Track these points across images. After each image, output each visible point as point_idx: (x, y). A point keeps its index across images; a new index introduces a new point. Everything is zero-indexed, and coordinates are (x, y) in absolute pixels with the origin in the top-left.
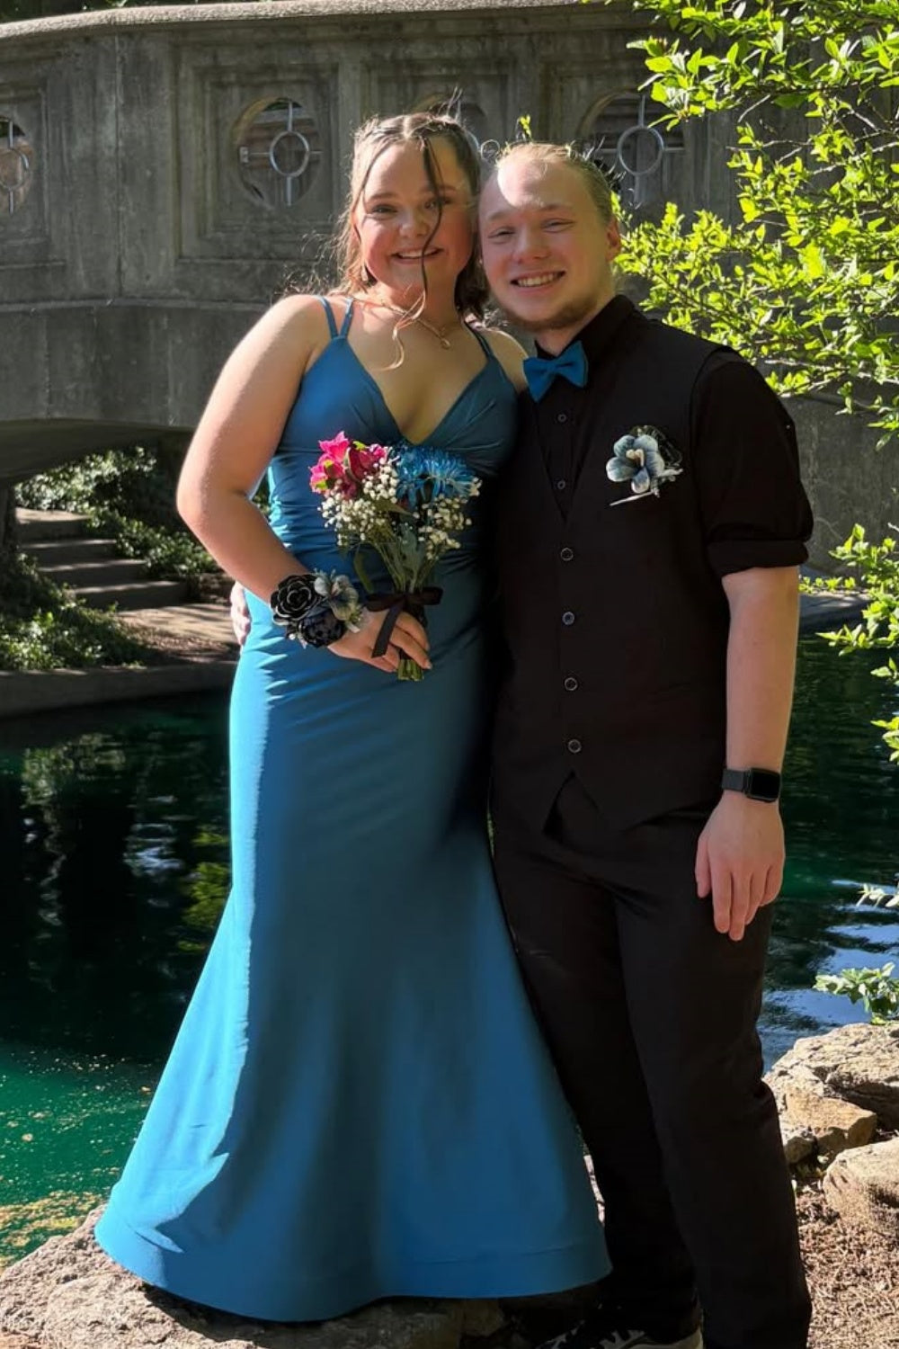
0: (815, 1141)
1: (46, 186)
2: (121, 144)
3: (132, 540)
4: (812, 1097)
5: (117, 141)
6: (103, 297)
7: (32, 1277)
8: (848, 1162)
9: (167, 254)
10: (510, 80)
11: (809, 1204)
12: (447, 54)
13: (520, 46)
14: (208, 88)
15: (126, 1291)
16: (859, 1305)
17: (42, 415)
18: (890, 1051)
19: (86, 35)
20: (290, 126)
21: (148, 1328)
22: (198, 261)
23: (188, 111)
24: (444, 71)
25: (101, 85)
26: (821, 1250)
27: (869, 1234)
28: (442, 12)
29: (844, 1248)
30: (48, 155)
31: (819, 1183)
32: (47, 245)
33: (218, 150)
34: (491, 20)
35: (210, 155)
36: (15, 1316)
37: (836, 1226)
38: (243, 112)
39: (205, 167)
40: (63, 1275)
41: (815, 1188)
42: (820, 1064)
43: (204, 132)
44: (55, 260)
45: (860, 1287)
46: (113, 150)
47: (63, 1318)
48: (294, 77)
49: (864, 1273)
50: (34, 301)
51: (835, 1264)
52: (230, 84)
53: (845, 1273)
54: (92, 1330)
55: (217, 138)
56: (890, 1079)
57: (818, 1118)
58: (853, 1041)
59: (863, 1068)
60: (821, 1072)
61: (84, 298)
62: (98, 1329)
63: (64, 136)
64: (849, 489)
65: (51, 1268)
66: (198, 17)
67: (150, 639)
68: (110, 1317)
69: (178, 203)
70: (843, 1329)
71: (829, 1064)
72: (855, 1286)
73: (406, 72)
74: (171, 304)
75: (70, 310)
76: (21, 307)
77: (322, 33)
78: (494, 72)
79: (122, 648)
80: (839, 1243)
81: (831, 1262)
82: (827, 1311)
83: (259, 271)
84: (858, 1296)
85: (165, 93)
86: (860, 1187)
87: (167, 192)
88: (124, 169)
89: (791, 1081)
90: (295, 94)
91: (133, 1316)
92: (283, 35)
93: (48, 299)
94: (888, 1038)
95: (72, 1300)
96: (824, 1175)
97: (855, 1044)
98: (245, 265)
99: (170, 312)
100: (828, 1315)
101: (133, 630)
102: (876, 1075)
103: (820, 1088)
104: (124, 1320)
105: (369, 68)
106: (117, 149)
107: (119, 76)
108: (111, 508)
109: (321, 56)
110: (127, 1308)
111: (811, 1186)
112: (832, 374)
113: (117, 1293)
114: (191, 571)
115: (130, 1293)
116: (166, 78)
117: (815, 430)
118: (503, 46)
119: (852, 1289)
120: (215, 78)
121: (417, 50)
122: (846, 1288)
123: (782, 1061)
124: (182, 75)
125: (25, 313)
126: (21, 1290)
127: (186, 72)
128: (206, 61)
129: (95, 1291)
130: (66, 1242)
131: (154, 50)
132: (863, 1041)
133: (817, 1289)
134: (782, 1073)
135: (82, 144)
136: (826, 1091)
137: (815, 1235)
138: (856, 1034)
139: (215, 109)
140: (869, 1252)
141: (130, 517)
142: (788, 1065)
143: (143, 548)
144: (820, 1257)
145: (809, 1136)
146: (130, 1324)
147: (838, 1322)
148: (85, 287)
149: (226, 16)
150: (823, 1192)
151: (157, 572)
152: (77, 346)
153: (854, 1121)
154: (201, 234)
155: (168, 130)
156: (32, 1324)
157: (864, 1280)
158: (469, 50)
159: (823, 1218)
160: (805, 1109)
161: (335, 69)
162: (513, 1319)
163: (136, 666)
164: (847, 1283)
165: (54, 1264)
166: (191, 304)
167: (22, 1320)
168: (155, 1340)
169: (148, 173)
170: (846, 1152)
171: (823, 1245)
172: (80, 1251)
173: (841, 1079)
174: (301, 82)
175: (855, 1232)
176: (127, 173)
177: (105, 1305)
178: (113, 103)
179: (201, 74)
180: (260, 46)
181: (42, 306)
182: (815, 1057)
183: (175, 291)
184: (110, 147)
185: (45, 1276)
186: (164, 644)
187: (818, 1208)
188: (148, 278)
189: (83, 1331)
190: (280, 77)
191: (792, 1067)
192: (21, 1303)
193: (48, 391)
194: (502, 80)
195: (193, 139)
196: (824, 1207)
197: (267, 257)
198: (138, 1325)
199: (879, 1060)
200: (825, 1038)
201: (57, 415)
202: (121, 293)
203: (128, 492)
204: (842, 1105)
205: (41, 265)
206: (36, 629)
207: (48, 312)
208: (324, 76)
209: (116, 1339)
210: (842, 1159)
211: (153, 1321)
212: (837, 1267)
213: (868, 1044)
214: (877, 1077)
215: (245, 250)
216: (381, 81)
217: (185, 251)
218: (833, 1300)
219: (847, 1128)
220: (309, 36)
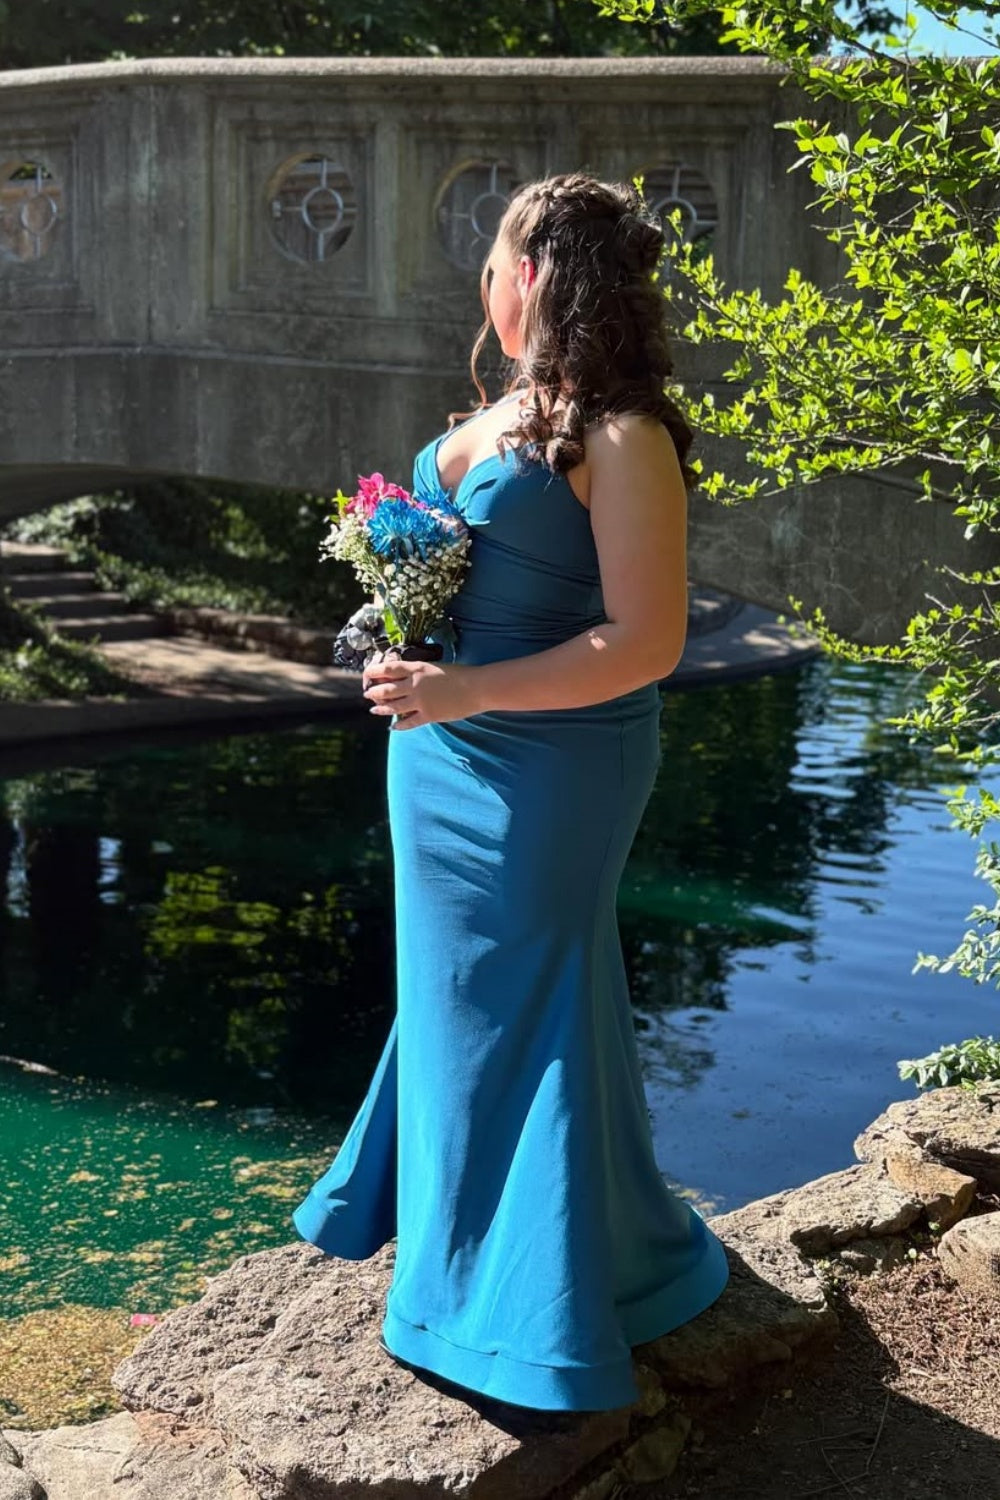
0: (924, 1208)
1: (75, 234)
2: (154, 193)
3: (110, 576)
4: (912, 1162)
5: (150, 191)
6: (132, 345)
7: (167, 1350)
8: (968, 1233)
9: (199, 304)
10: (548, 146)
11: (928, 1272)
12: (486, 118)
13: (560, 114)
14: (243, 140)
15: (295, 1378)
16: (993, 1376)
17: (68, 459)
18: (983, 1117)
19: (121, 85)
20: (324, 182)
21: (326, 1419)
22: (230, 313)
23: (223, 163)
24: (483, 135)
25: (136, 134)
26: (946, 1319)
27: (990, 1302)
28: (483, 77)
29: (968, 1317)
30: (79, 201)
31: (934, 1250)
32: (76, 291)
33: (251, 203)
34: (532, 87)
35: (244, 208)
36: (158, 1392)
37: (956, 1294)
38: (277, 168)
39: (238, 220)
40: (200, 1348)
41: (929, 1254)
42: (918, 1130)
43: (238, 185)
44: (82, 306)
45: (991, 1357)
46: (145, 199)
47: (237, 1409)
48: (330, 134)
49: (992, 1343)
50: (61, 346)
51: (962, 1333)
52: (266, 139)
53: (974, 1342)
54: (270, 1422)
55: (252, 192)
56: (989, 1146)
57: (924, 1185)
58: (945, 1106)
59: (961, 1135)
60: (919, 1138)
61: (115, 344)
62: (276, 1421)
63: (96, 185)
64: (868, 558)
65: (186, 1340)
66: (236, 70)
67: (133, 672)
68: (286, 1408)
69: (211, 256)
70: (983, 1401)
71: (927, 1130)
72: (985, 1355)
73: (443, 134)
74: (201, 354)
75: (97, 357)
76: (49, 352)
77: (361, 92)
78: (532, 138)
79: (106, 680)
80: (963, 1312)
81: (957, 1330)
82: (964, 1383)
83: (291, 325)
84: (991, 1367)
85: (200, 145)
86: (982, 1257)
87: (199, 243)
88: (156, 219)
89: (887, 1144)
90: (332, 150)
91: (309, 1406)
92: (321, 92)
93: (76, 344)
94: (978, 1103)
95: (240, 1387)
96: (940, 1241)
97: (948, 1110)
98: (278, 318)
99: (202, 362)
100: (967, 1387)
101: (116, 662)
102: (975, 1141)
103: (918, 1152)
104: (301, 1410)
105: (407, 129)
106: (150, 198)
107: (153, 126)
108: (90, 542)
109: (359, 114)
110: (301, 1397)
111: (926, 1253)
112: (909, 452)
113: (285, 1379)
114: (168, 607)
115: (298, 1380)
116: (202, 130)
117: (838, 500)
118: (542, 114)
119: (982, 1359)
120: (251, 132)
121: (456, 113)
122: (976, 1358)
123: (876, 1124)
124: (217, 126)
125: (53, 358)
126: (159, 1363)
127: (221, 123)
128: (241, 114)
129: (262, 1379)
130: (196, 1313)
131: (190, 101)
132: (955, 1107)
133: (950, 1359)
134: (877, 1137)
135: (114, 192)
136: (924, 1156)
137: (938, 1303)
138: (947, 1099)
139: (250, 164)
140: (992, 1321)
141: (108, 551)
142: (884, 1129)
143: (121, 584)
144: (946, 1325)
145: (919, 1202)
146: (308, 1414)
147: (976, 1393)
148: (114, 334)
149: (264, 71)
150: (938, 1259)
151: (134, 606)
152: (106, 393)
153: (958, 1187)
154: (233, 287)
155: (203, 180)
156: (177, 1401)
157: (992, 1350)
158: (507, 116)
159: (941, 1285)
160: (909, 1175)
161: (372, 129)
162: (673, 1398)
163: (120, 699)
164: (977, 1353)
165: (187, 1335)
166: (221, 355)
167: (166, 1397)
168: (336, 1432)
169: (181, 224)
170: (963, 1221)
171: (947, 1314)
172: (211, 1322)
173: (940, 1144)
174: (338, 140)
175: (975, 1300)
176: (159, 223)
177: (279, 1394)
178: (147, 152)
179: (237, 127)
180: (299, 102)
181: (70, 351)
182: (913, 1122)
183: (206, 342)
184: (142, 196)
185: (181, 1349)
186: (145, 677)
187: (937, 1275)
188: (178, 327)
189: (260, 1423)
190: (317, 133)
191: (887, 1131)
192: (162, 1379)
193: (74, 436)
194: (540, 146)
195: (228, 192)
196: (942, 1274)
197: (299, 311)
198: (315, 1416)
199: (976, 1126)
200: (919, 1102)
201: (84, 460)
202: (150, 340)
203: (105, 529)
204: (942, 1171)
205: (69, 310)
206: (22, 659)
207: (77, 358)
208: (362, 134)
209: (296, 1431)
210: (962, 1228)
211: (329, 1411)
212: (965, 1336)
213: (962, 1109)
214: (977, 1143)
215: (277, 303)
216: (419, 143)
217: (217, 302)
218: (967, 1370)
219: (953, 1194)
220: (349, 95)
